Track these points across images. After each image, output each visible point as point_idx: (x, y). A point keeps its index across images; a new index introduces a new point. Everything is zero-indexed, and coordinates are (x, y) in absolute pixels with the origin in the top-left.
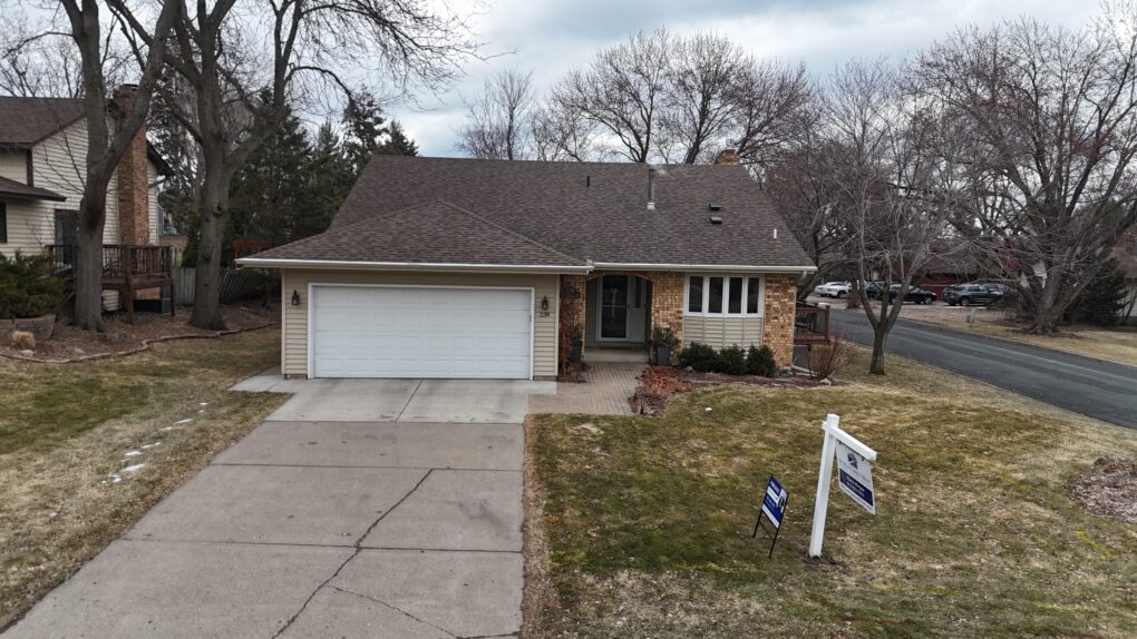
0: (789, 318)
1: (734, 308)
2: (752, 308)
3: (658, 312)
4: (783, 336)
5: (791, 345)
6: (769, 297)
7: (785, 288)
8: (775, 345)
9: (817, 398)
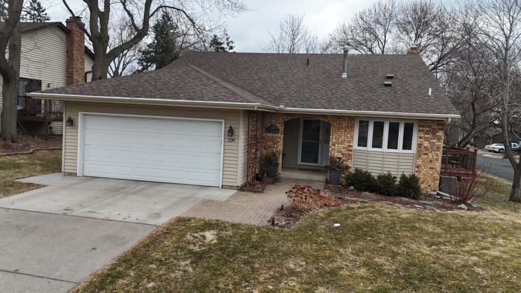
0: (437, 155)
1: (392, 144)
2: (407, 146)
3: (334, 145)
4: (431, 168)
5: (437, 176)
6: (420, 138)
7: (434, 132)
8: (424, 175)
9: (448, 221)
